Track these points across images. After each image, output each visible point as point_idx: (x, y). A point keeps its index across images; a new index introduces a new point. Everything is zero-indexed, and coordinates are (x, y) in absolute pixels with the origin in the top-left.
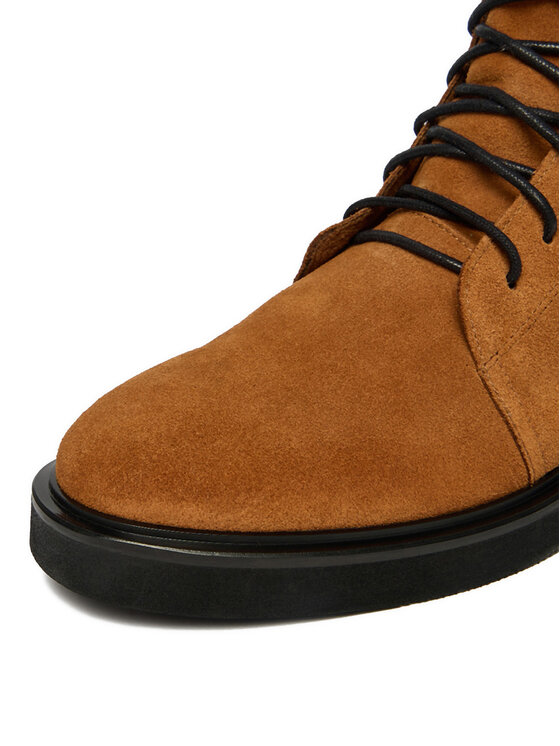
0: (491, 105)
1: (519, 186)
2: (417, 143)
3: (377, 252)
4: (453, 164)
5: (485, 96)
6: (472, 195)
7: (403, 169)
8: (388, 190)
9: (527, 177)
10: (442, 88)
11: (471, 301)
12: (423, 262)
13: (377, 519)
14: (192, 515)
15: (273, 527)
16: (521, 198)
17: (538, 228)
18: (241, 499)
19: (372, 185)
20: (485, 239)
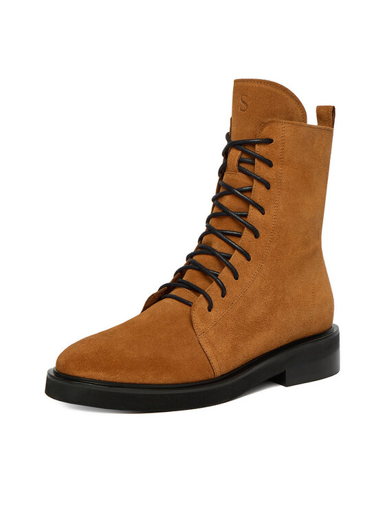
0: (207, 251)
1: (214, 278)
2: (186, 264)
3: (167, 301)
4: (195, 272)
5: (206, 249)
6: (199, 282)
7: (181, 273)
8: (174, 280)
9: (218, 275)
10: (196, 244)
11: (195, 315)
12: (182, 304)
13: (161, 382)
14: (101, 376)
15: (128, 381)
16: (214, 282)
17: (220, 293)
18: (118, 371)
19: (168, 278)
20: (201, 295)
